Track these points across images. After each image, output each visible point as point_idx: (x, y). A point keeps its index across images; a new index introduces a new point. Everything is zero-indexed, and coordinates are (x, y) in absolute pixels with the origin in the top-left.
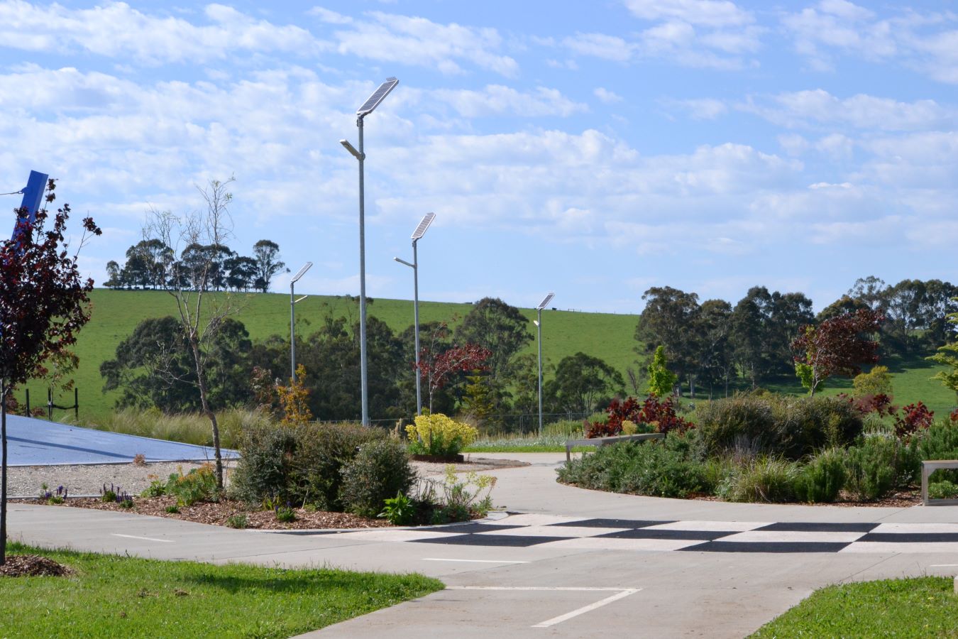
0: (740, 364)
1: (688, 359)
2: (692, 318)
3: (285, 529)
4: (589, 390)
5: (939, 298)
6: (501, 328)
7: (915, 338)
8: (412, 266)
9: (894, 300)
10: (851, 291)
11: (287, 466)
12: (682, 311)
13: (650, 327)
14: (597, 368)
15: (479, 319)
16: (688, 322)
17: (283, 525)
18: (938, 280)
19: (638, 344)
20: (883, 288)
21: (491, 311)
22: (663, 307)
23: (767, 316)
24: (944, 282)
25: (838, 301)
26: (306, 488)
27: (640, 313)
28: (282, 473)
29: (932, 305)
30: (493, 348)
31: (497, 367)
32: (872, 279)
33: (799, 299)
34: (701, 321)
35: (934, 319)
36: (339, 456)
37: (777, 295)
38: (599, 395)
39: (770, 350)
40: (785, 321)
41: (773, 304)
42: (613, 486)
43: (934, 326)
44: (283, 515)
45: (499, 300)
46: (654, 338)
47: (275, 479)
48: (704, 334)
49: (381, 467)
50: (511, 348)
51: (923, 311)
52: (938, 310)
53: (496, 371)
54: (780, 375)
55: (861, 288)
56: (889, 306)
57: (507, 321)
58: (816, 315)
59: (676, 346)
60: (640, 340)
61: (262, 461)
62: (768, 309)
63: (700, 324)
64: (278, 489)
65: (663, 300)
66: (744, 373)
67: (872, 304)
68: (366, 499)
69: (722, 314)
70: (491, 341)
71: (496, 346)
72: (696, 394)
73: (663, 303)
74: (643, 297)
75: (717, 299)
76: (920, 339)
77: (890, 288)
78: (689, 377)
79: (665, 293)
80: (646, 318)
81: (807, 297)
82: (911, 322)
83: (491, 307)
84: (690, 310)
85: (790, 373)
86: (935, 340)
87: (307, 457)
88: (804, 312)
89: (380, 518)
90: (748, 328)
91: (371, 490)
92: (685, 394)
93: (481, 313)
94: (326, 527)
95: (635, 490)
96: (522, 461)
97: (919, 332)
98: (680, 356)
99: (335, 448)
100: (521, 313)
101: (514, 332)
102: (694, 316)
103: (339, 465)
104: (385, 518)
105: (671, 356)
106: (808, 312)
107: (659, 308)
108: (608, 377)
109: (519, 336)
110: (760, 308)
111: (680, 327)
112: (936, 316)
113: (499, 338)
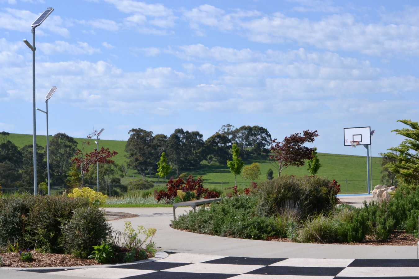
0: (171, 162)
1: (148, 160)
2: (150, 142)
3: (28, 267)
4: (108, 174)
5: (258, 133)
6: (66, 146)
7: (248, 151)
8: (45, 112)
9: (239, 135)
10: (220, 130)
11: (22, 223)
12: (146, 139)
13: (132, 146)
14: (111, 164)
15: (56, 142)
16: (148, 144)
17: (26, 264)
18: (257, 126)
19: (126, 153)
20: (234, 129)
21: (61, 139)
22: (137, 137)
23: (183, 142)
24: (260, 127)
25: (214, 135)
26: (36, 238)
27: (127, 140)
28: (19, 228)
29: (255, 137)
30: (62, 155)
31: (64, 164)
32: (229, 125)
33: (197, 134)
34: (154, 143)
35: (256, 143)
36: (58, 217)
37: (187, 132)
38: (111, 176)
39: (184, 157)
40: (191, 143)
41: (186, 136)
42: (216, 232)
43: (256, 146)
44: (25, 257)
45: (65, 134)
46: (134, 151)
47: (14, 231)
48: (155, 149)
49: (90, 224)
50: (70, 155)
51: (251, 139)
52: (258, 139)
53: (64, 166)
54: (189, 167)
55: (224, 129)
56: (236, 137)
57: (68, 143)
58: (204, 141)
59: (143, 155)
60: (127, 152)
61: (6, 220)
62: (183, 138)
63: (154, 145)
64: (17, 238)
65: (137, 134)
66: (173, 166)
67: (229, 136)
68: (79, 246)
69: (163, 141)
70: (61, 152)
71: (64, 154)
72: (152, 176)
73: (137, 136)
74: (129, 133)
75: (161, 134)
76: (250, 152)
77: (237, 129)
78: (149, 168)
79: (138, 131)
80: (130, 142)
81: (201, 133)
82: (246, 144)
83: (61, 137)
84: (149, 139)
85: (193, 167)
86: (256, 152)
87: (36, 217)
88: (199, 140)
89: (90, 259)
90: (175, 147)
91: (83, 240)
92: (147, 176)
93: (57, 140)
94: (55, 265)
95: (232, 234)
96: (132, 213)
97: (249, 148)
98: (145, 159)
99: (56, 211)
100: (74, 140)
101: (72, 148)
102: (151, 141)
103: (59, 223)
104: (93, 258)
105: (141, 159)
106: (201, 140)
107: (136, 138)
108: (116, 168)
109: (74, 149)
110: (180, 138)
111: (145, 146)
112: (257, 141)
113: (65, 151)
